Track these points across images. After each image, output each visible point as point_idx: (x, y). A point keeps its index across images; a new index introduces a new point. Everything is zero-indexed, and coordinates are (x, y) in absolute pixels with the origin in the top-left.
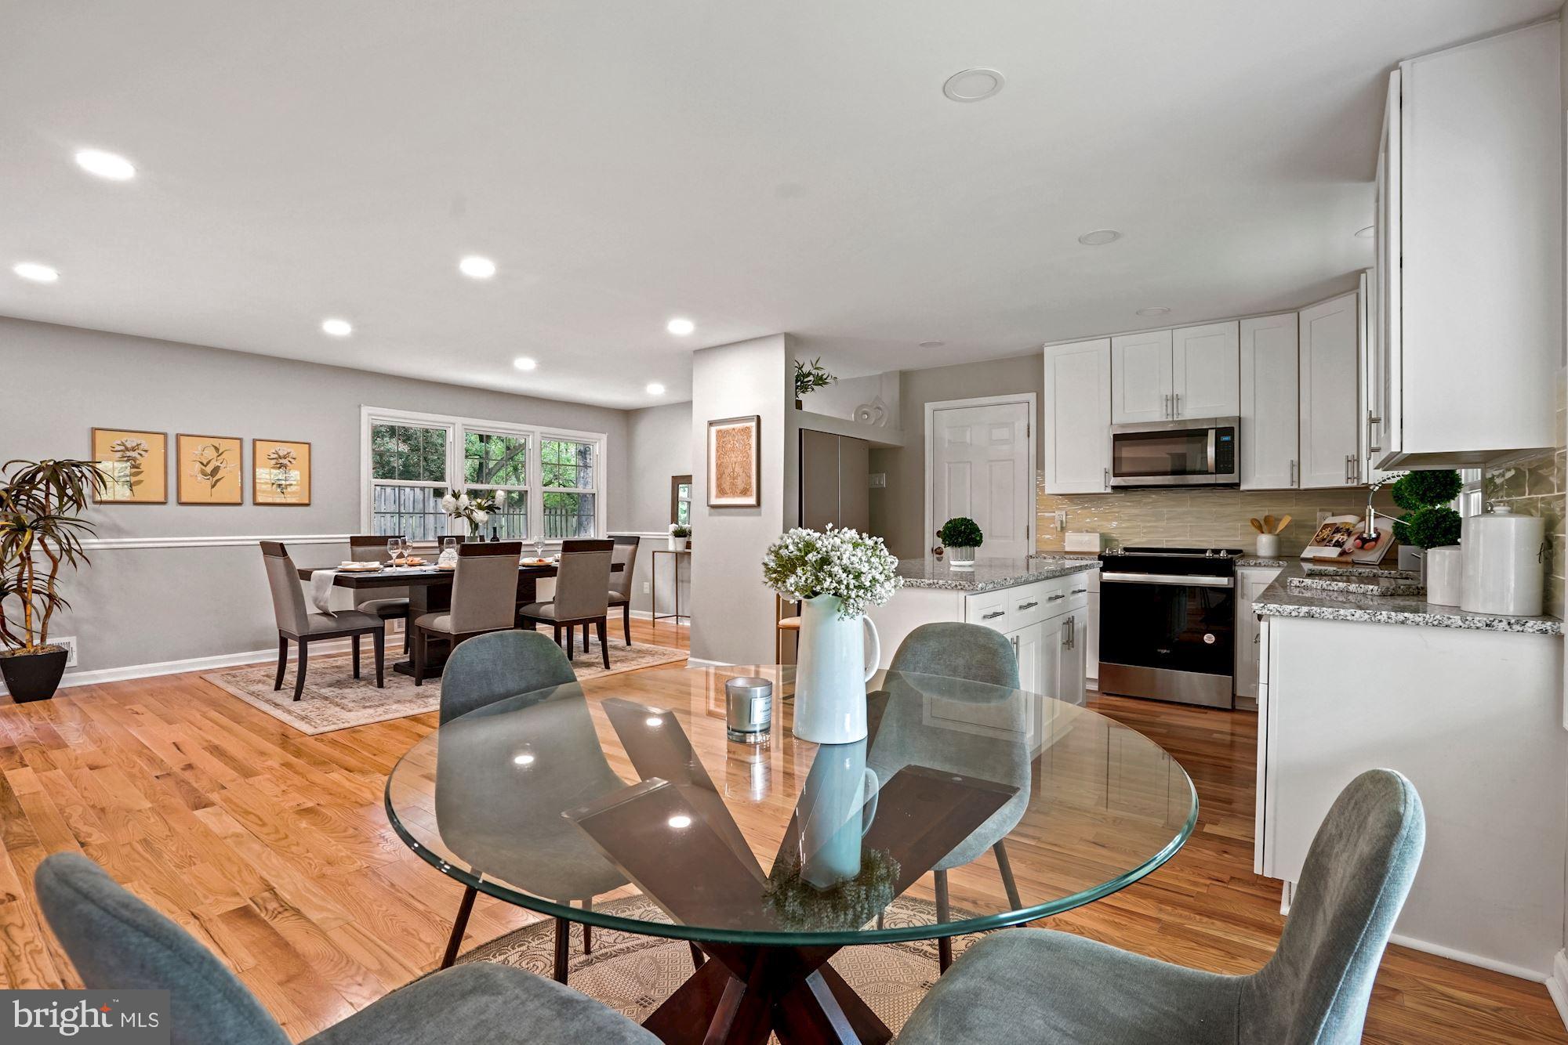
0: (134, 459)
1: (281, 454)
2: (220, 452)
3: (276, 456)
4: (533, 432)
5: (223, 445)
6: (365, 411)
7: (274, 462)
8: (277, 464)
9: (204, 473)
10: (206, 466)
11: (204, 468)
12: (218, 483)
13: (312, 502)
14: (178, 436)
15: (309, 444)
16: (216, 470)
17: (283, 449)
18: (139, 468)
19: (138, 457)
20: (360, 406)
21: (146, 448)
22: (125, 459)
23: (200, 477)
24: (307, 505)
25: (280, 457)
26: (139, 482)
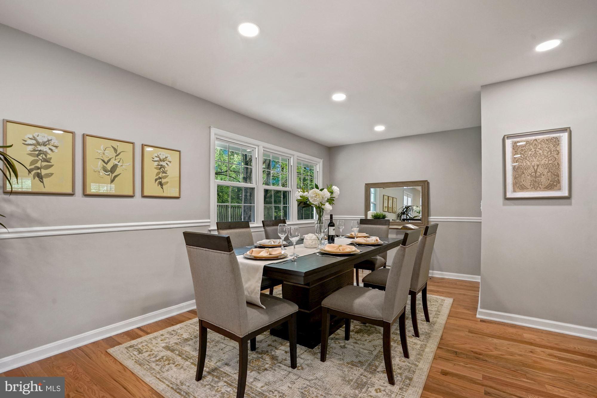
0: (45, 153)
1: (162, 158)
2: (117, 153)
3: (157, 159)
4: (293, 155)
5: (121, 147)
6: (214, 131)
7: (156, 163)
8: (158, 165)
9: (106, 171)
10: (106, 164)
11: (105, 165)
12: (116, 179)
13: (181, 197)
14: (84, 136)
15: (179, 151)
16: (114, 167)
17: (163, 154)
18: (50, 162)
19: (49, 151)
20: (210, 128)
21: (56, 144)
22: (37, 153)
23: (102, 173)
24: (178, 198)
25: (161, 160)
26: (50, 175)
